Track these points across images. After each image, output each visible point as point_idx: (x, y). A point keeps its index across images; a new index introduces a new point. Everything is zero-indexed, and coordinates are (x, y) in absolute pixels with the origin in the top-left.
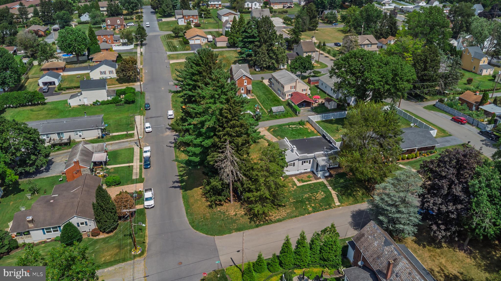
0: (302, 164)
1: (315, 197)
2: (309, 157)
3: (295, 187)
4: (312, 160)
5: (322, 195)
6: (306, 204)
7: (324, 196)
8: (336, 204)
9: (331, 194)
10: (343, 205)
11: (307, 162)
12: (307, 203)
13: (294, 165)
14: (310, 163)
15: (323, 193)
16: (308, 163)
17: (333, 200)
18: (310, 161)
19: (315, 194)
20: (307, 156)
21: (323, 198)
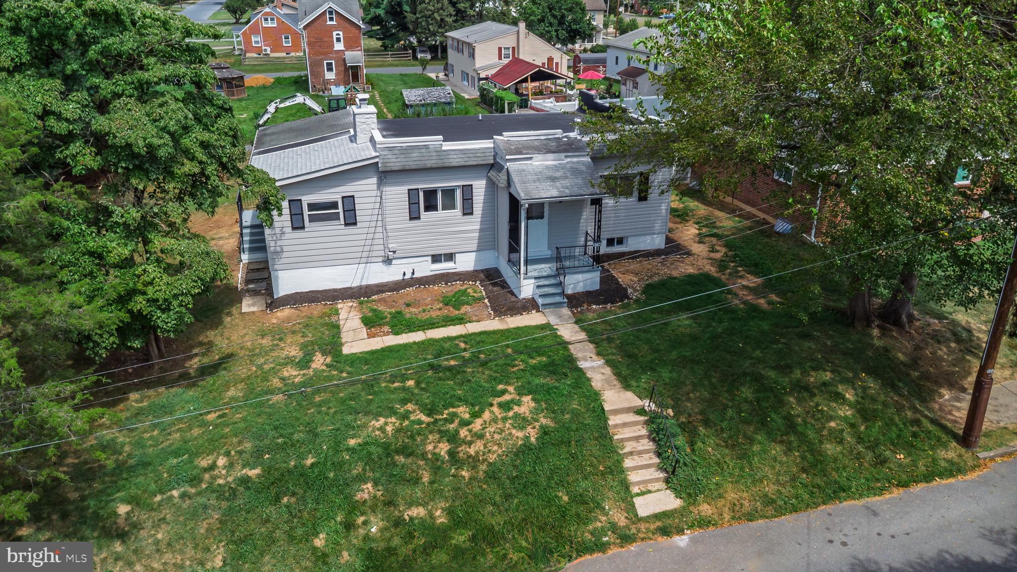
0: (414, 216)
1: (453, 438)
2: (455, 161)
3: (319, 362)
4: (479, 186)
5: (522, 422)
6: (355, 508)
7: (532, 434)
8: (645, 506)
9: (601, 415)
10: (705, 509)
11: (449, 205)
12: (367, 491)
13: (351, 222)
14: (468, 211)
15: (527, 405)
16: (458, 212)
17: (616, 470)
18: (468, 191)
19: (463, 412)
20: (439, 152)
21: (527, 448)
